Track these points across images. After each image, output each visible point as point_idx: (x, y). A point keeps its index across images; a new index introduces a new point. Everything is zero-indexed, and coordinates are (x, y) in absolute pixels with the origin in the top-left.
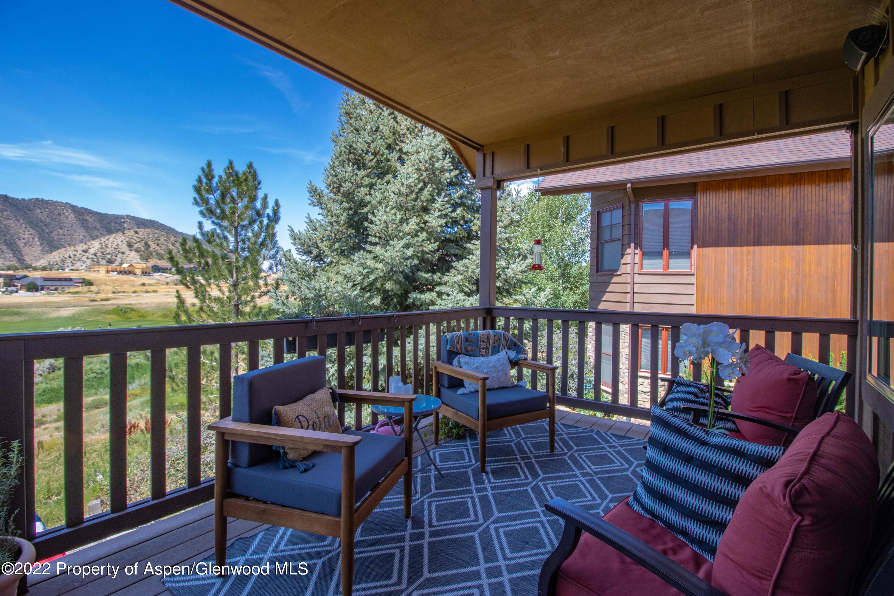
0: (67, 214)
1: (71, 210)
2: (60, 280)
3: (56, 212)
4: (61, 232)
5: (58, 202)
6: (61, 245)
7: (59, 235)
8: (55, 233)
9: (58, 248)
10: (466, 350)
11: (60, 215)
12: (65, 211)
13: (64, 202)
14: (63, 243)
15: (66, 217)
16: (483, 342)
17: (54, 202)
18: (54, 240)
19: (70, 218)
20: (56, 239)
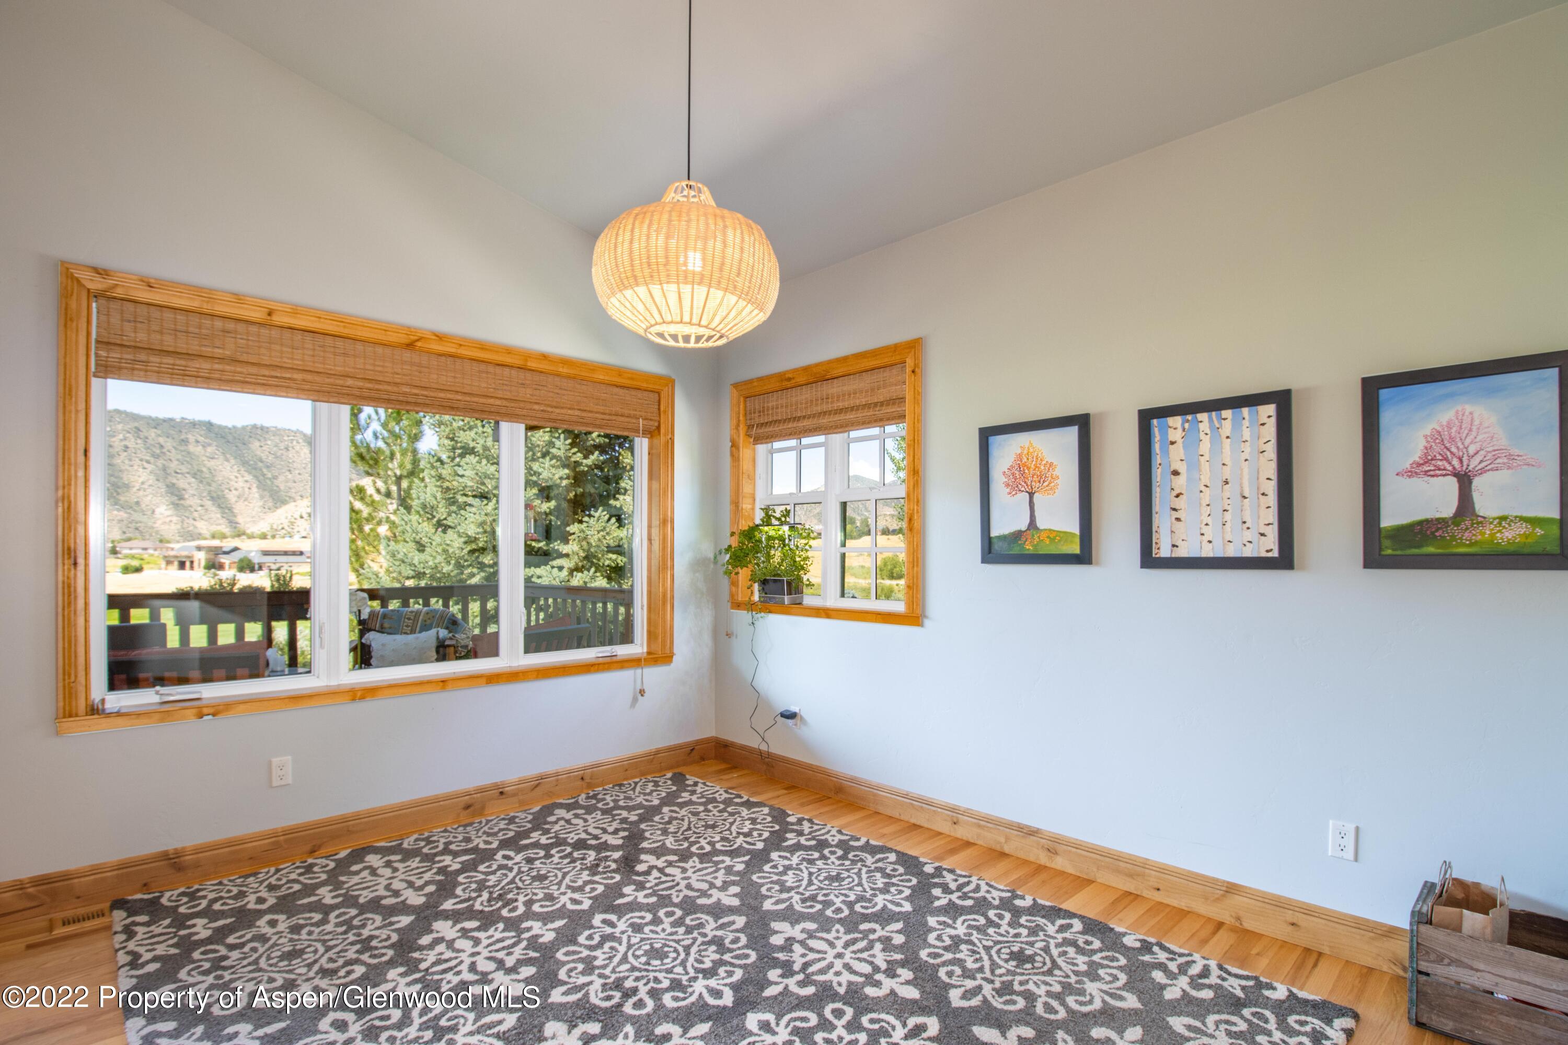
0: (297, 448)
1: (304, 441)
2: (286, 553)
3: (282, 446)
4: (290, 476)
5: (285, 430)
6: (290, 497)
7: (287, 481)
8: (281, 478)
9: (284, 503)
10: (382, 626)
11: (287, 449)
12: (295, 443)
13: (294, 429)
14: (293, 495)
15: (297, 452)
16: (409, 619)
17: (279, 430)
18: (280, 490)
19: (302, 455)
20: (282, 488)
